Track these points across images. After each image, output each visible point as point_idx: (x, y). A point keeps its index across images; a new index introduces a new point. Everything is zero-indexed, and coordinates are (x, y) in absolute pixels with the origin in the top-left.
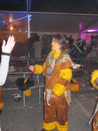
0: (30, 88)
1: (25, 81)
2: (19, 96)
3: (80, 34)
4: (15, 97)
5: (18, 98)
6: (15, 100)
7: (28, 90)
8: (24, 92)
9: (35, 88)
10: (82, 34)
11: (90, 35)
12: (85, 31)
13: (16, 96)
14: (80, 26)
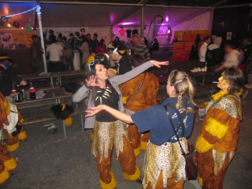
0: (70, 115)
1: (64, 108)
2: (53, 127)
3: (111, 28)
4: (49, 128)
5: (53, 129)
6: (50, 133)
7: (69, 118)
8: (64, 121)
9: (75, 114)
10: (115, 29)
11: (125, 29)
12: (119, 24)
13: (50, 126)
14: (112, 19)
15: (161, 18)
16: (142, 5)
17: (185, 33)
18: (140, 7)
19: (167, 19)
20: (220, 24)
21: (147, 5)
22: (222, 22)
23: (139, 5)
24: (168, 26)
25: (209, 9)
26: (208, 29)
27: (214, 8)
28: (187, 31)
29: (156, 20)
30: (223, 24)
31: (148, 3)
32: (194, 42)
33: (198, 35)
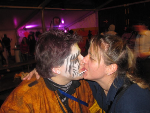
3: (16, 32)
10: (19, 32)
15: (58, 19)
16: (41, 8)
17: (79, 30)
18: (39, 10)
19: (63, 22)
20: (104, 22)
21: (45, 8)
22: (106, 20)
23: (39, 8)
24: (65, 27)
25: (95, 11)
26: (96, 27)
27: (98, 10)
28: (81, 29)
29: (55, 21)
30: (107, 21)
31: (46, 6)
32: (87, 37)
33: (90, 32)
